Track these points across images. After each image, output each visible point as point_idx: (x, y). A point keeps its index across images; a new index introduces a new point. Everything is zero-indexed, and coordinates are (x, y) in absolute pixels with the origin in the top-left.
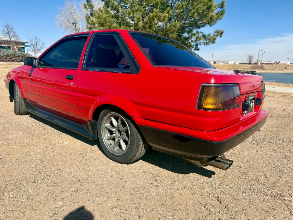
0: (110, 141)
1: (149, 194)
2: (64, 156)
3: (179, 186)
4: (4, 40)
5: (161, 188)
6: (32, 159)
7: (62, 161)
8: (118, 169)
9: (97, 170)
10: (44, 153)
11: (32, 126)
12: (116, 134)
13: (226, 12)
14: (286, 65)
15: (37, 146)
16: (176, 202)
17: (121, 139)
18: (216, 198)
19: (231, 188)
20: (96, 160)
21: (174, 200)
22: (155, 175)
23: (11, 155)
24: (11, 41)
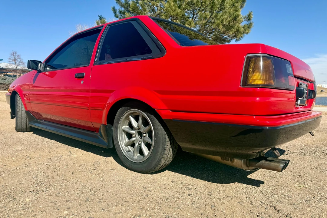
0: (129, 147)
1: (182, 203)
2: (72, 167)
3: (219, 195)
4: (10, 68)
5: (197, 197)
6: (32, 170)
7: (69, 172)
8: (139, 179)
9: (113, 180)
10: (47, 164)
11: (35, 141)
12: (136, 138)
13: (253, 24)
14: (322, 88)
15: (39, 158)
16: (219, 212)
17: (143, 143)
18: (271, 207)
19: (289, 197)
20: (112, 171)
21: (216, 209)
22: (188, 185)
23: (6, 166)
24: (17, 69)
